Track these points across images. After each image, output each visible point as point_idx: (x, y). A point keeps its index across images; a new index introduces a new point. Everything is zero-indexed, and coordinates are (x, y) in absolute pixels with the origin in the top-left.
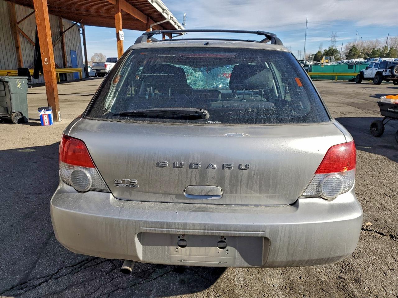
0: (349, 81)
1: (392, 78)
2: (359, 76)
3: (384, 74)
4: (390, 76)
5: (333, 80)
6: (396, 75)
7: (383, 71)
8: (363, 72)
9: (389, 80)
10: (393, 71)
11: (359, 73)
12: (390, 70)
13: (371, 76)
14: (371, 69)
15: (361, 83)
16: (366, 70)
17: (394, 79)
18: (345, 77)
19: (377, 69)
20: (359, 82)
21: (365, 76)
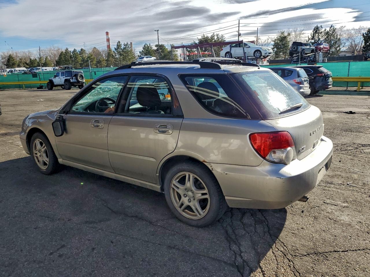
0: (37, 89)
1: (78, 84)
2: (49, 84)
3: (71, 81)
4: (76, 82)
5: (21, 89)
6: (80, 81)
7: (70, 78)
8: (52, 80)
9: (76, 85)
10: (78, 78)
11: (49, 81)
12: (75, 77)
13: (61, 83)
14: (59, 77)
15: (53, 89)
16: (54, 78)
17: (80, 84)
18: (31, 85)
19: (64, 77)
20: (51, 89)
21: (55, 84)
